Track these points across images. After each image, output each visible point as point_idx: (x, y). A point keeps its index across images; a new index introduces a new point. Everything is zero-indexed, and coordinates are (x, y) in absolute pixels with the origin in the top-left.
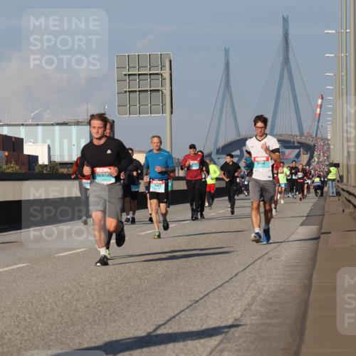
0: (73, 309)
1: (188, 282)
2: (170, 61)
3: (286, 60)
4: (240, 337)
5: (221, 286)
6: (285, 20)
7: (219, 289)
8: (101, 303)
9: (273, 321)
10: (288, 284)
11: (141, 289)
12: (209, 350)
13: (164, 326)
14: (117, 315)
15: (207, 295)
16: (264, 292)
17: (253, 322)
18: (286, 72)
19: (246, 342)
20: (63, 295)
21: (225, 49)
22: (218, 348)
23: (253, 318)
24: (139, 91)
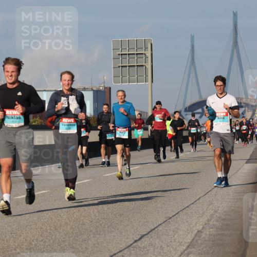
0: (81, 223)
1: (164, 204)
2: (152, 44)
3: (236, 43)
4: (201, 244)
5: (188, 207)
6: (235, 15)
7: (186, 209)
8: (101, 219)
9: (226, 232)
10: (237, 206)
11: (130, 209)
12: (179, 253)
13: (146, 236)
14: (113, 228)
15: (177, 213)
16: (219, 211)
17: (211, 233)
18: (235, 52)
19: (206, 247)
20: (74, 213)
21: (191, 35)
22: (186, 252)
23: (212, 230)
24: (129, 66)
